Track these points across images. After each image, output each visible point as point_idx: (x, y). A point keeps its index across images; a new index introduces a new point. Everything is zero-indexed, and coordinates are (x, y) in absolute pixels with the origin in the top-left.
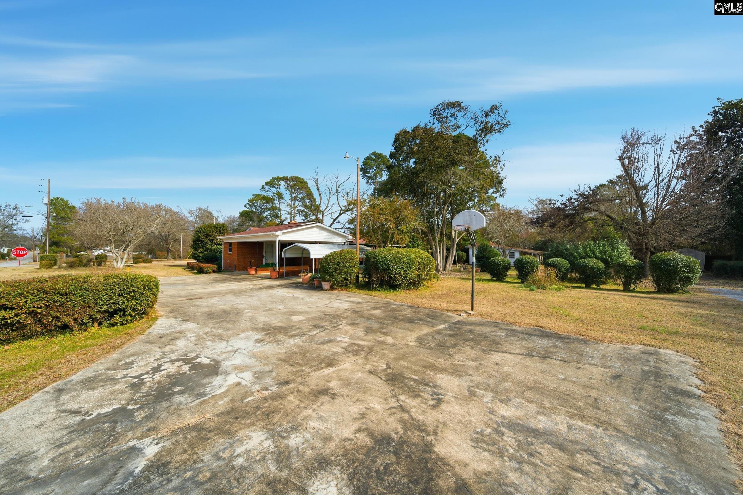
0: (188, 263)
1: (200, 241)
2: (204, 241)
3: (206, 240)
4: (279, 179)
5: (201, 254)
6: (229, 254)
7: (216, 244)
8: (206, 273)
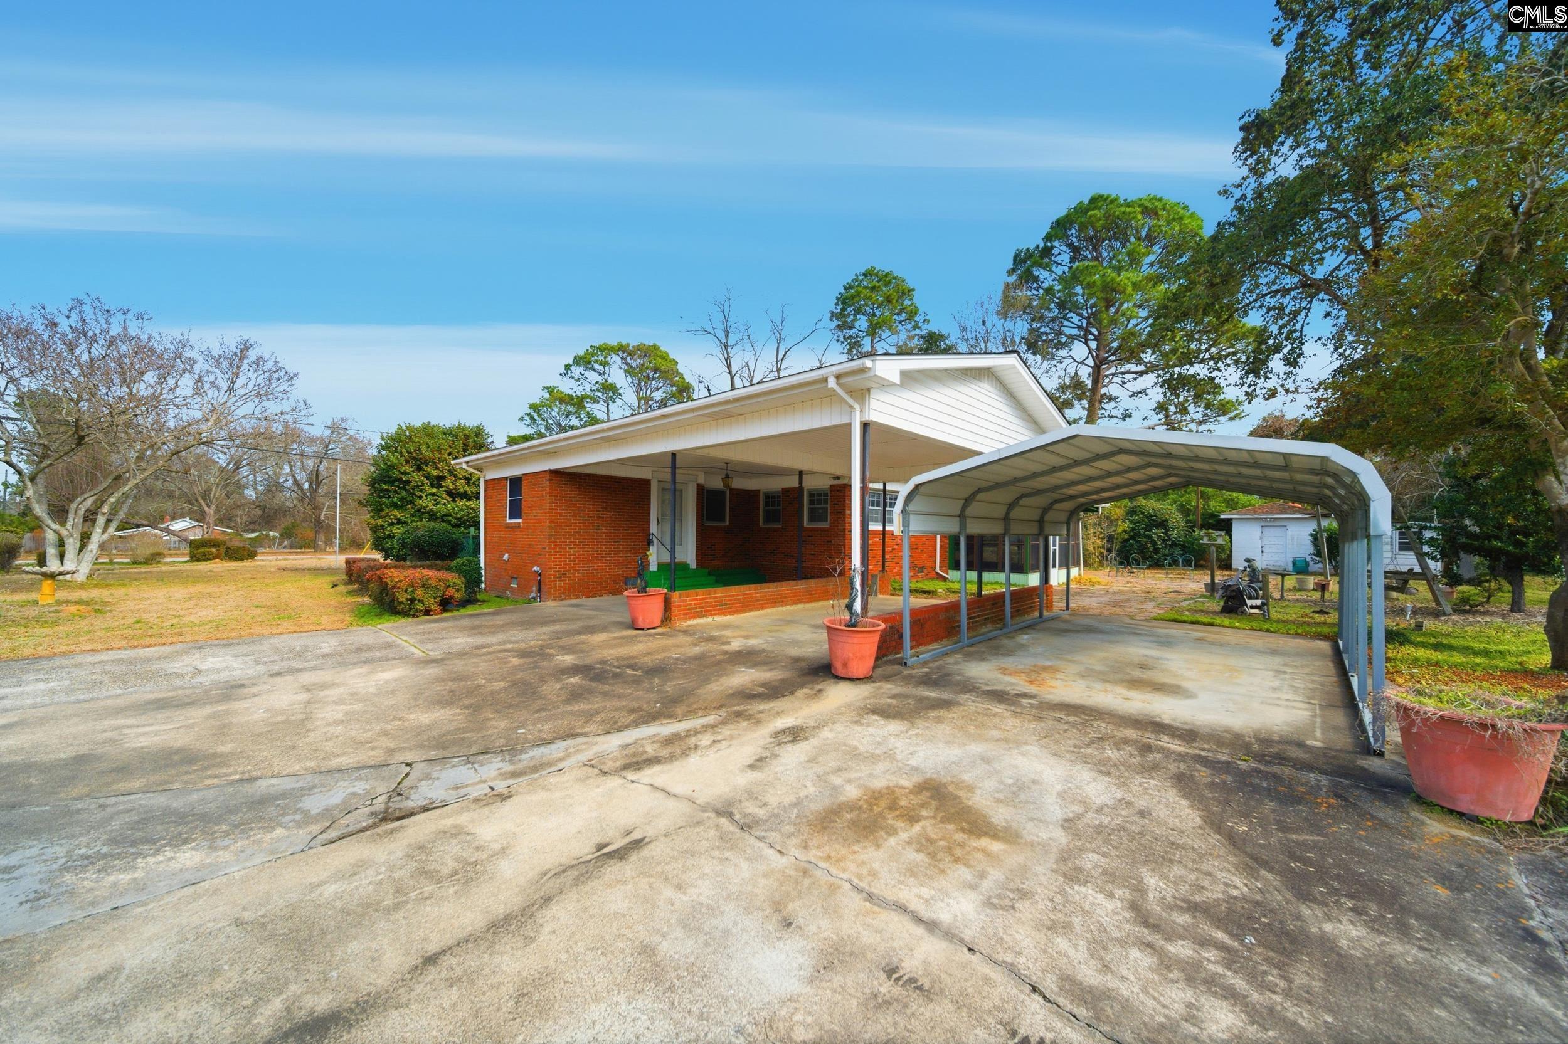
0: (348, 562)
1: (392, 481)
2: (408, 482)
3: (416, 477)
4: (605, 349)
5: (397, 531)
6: (508, 526)
7: (454, 495)
8: (405, 614)
